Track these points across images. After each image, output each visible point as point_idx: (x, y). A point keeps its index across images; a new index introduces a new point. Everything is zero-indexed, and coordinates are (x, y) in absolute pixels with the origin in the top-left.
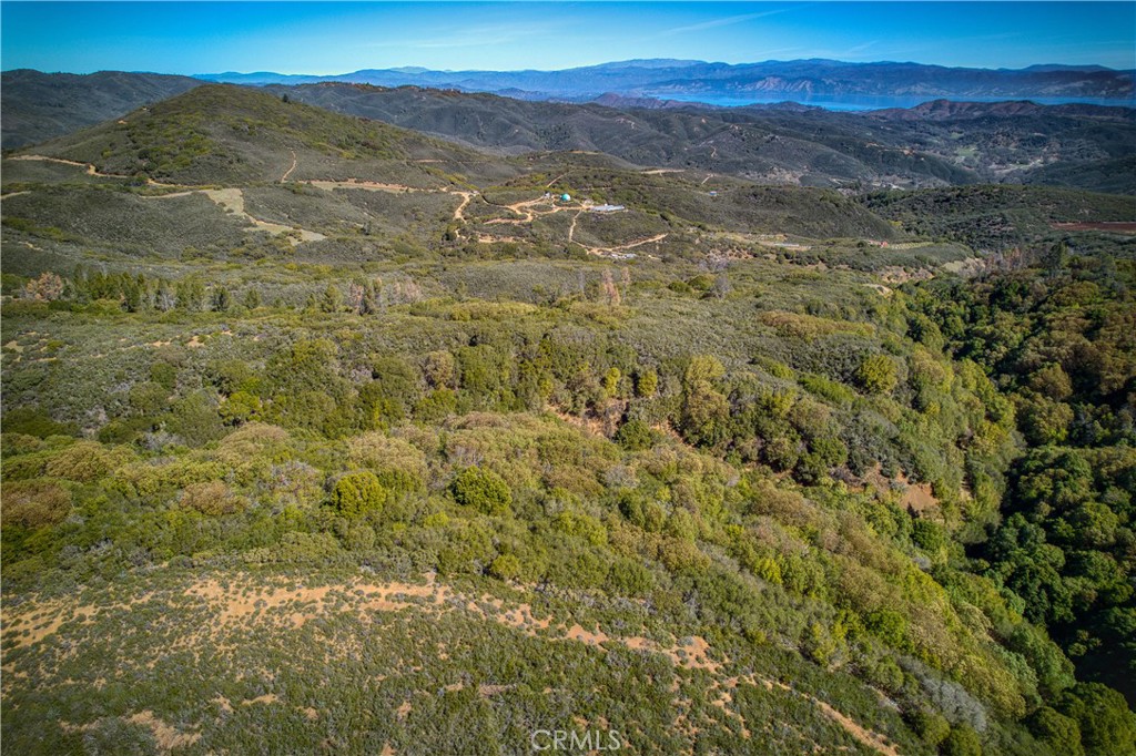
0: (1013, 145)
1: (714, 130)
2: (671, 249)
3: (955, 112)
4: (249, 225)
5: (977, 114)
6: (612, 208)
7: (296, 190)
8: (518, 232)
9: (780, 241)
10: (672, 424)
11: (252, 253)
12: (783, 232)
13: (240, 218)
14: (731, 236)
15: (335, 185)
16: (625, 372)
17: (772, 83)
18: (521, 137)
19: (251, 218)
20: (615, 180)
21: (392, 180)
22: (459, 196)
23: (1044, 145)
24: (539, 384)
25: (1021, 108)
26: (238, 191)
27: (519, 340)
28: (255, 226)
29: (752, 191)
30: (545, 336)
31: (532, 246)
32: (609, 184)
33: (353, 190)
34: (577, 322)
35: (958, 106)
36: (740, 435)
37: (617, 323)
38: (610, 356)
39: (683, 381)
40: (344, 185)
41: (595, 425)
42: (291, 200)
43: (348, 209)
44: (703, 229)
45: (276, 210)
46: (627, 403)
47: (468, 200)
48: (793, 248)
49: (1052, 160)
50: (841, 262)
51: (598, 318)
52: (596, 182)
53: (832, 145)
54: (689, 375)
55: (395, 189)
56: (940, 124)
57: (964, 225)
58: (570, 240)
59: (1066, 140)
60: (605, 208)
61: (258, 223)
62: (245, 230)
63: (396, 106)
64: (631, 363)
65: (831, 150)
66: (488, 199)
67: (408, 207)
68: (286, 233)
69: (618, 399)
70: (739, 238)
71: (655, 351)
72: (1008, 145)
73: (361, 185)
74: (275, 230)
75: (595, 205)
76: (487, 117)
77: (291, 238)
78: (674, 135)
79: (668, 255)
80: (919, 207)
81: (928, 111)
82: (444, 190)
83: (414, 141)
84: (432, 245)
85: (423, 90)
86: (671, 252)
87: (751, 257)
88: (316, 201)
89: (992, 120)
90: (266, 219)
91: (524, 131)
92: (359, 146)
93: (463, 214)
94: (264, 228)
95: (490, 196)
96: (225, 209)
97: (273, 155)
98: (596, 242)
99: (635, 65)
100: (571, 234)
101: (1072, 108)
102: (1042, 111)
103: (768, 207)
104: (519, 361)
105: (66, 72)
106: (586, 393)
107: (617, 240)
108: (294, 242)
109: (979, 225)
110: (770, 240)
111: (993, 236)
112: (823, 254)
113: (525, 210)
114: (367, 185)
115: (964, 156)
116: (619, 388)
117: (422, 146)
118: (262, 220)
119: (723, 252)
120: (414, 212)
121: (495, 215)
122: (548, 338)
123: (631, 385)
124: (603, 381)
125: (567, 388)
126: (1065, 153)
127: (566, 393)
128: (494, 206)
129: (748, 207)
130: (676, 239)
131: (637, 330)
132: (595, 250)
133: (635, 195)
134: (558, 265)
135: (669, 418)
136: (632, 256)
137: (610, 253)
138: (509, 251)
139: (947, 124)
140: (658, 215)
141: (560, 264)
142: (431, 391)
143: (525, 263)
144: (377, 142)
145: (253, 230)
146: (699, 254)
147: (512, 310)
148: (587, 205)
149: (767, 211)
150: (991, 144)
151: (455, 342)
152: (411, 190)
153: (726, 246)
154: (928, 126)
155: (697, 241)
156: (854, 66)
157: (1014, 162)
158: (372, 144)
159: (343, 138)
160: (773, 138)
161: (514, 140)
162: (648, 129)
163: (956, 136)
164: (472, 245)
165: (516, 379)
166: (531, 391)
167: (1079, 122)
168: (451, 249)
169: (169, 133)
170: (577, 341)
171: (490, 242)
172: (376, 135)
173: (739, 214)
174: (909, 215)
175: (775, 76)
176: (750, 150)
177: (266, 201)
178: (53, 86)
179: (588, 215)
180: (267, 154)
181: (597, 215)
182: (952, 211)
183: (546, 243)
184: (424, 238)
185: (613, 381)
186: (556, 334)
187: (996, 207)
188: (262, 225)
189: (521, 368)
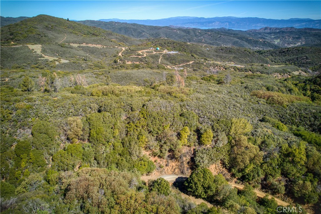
0: (291, 39)
1: (203, 34)
2: (196, 66)
3: (271, 30)
4: (41, 57)
5: (278, 31)
6: (174, 52)
7: (63, 46)
8: (141, 60)
9: (233, 64)
10: (223, 164)
11: (40, 67)
12: (233, 61)
13: (39, 54)
14: (216, 62)
15: (78, 45)
16: (193, 129)
17: (217, 23)
18: (145, 36)
19: (43, 54)
20: (175, 44)
21: (99, 44)
22: (121, 49)
23: (300, 39)
24: (138, 138)
25: (291, 29)
26: (40, 46)
27: (128, 108)
28: (44, 57)
29: (220, 48)
30: (144, 105)
31: (145, 65)
32: (173, 45)
33: (84, 47)
34: (162, 97)
35: (272, 29)
36: (271, 175)
37: (185, 97)
38: (183, 119)
39: (228, 135)
40: (82, 45)
41: (174, 164)
42: (60, 49)
43: (82, 53)
44: (206, 60)
45: (53, 52)
46: (194, 149)
47: (124, 50)
48: (239, 66)
49: (303, 43)
50: (257, 71)
51: (174, 95)
52: (168, 45)
53: (238, 38)
54: (232, 131)
55: (99, 46)
56: (268, 33)
57: (292, 60)
58: (160, 63)
59: (306, 38)
60: (172, 52)
61: (45, 56)
62: (40, 59)
63: (108, 27)
64: (195, 123)
65: (238, 40)
66: (131, 49)
67: (103, 52)
68: (55, 60)
69: (188, 146)
70: (219, 63)
71: (208, 115)
72: (289, 39)
73: (87, 45)
74: (51, 59)
75: (168, 51)
76: (135, 30)
77: (56, 62)
78: (191, 35)
79: (195, 68)
80: (274, 54)
81: (263, 30)
82: (116, 47)
83: (110, 33)
84: (109, 65)
85: (116, 22)
86: (196, 67)
87: (224, 69)
88: (69, 50)
89: (283, 32)
90: (49, 55)
91: (146, 34)
92: (91, 35)
93: (122, 54)
94: (47, 58)
95: (132, 48)
96: (34, 51)
97: (58, 35)
98: (169, 64)
99: (178, 18)
100: (160, 61)
101: (306, 29)
102: (297, 30)
103: (227, 53)
104: (127, 122)
105: (11, 17)
106: (169, 144)
107: (176, 63)
108: (57, 63)
109: (297, 60)
110: (229, 64)
111: (304, 63)
112: (250, 68)
113: (144, 53)
114: (90, 45)
115: (277, 42)
116: (189, 140)
117: (112, 35)
118: (47, 55)
119: (214, 68)
120: (105, 54)
121: (133, 54)
122: (145, 107)
123: (196, 137)
124: (179, 135)
125: (157, 140)
126: (307, 41)
127: (156, 143)
128: (133, 51)
129: (220, 53)
130: (197, 63)
131: (195, 101)
132: (168, 67)
133: (182, 49)
134: (154, 71)
135: (221, 160)
136: (182, 69)
137: (174, 68)
138: (137, 67)
139: (270, 33)
140: (190, 55)
141: (155, 71)
142: (68, 144)
143: (142, 70)
144: (97, 34)
145: (42, 59)
146: (206, 68)
147: (128, 90)
148: (165, 51)
149: (227, 55)
150: (284, 39)
151: (90, 110)
152: (105, 47)
153: (215, 66)
154: (264, 34)
155: (205, 64)
156: (240, 18)
157: (292, 44)
158: (95, 34)
159: (86, 32)
160: (221, 36)
161: (143, 36)
162: (183, 34)
163: (273, 37)
164: (123, 65)
165: (124, 135)
166: (133, 143)
167: (309, 33)
168: (116, 66)
169: (23, 27)
170: (163, 109)
171: (130, 63)
172: (97, 32)
173: (217, 56)
174: (271, 57)
175: (218, 21)
176: (214, 40)
177: (50, 49)
178: (5, 20)
179: (166, 54)
180: (56, 35)
181: (169, 55)
182: (286, 55)
183: (151, 64)
184: (107, 62)
185: (185, 136)
186: (150, 105)
187: (302, 54)
188: (46, 57)
189: (127, 127)
